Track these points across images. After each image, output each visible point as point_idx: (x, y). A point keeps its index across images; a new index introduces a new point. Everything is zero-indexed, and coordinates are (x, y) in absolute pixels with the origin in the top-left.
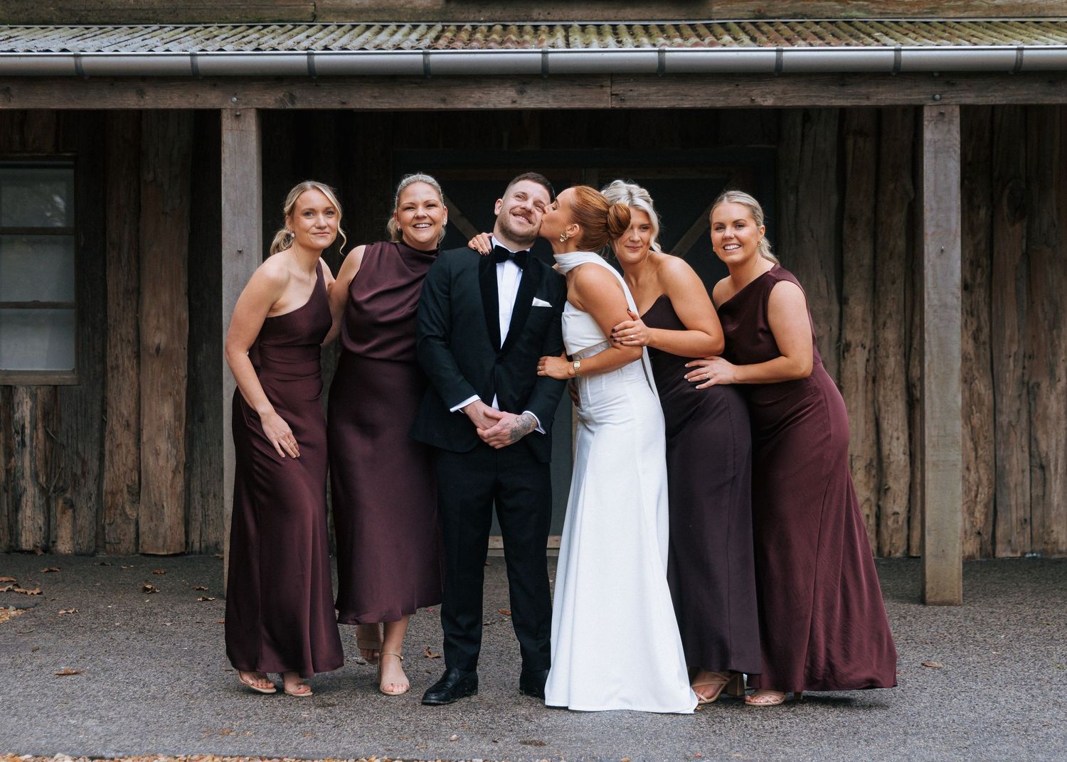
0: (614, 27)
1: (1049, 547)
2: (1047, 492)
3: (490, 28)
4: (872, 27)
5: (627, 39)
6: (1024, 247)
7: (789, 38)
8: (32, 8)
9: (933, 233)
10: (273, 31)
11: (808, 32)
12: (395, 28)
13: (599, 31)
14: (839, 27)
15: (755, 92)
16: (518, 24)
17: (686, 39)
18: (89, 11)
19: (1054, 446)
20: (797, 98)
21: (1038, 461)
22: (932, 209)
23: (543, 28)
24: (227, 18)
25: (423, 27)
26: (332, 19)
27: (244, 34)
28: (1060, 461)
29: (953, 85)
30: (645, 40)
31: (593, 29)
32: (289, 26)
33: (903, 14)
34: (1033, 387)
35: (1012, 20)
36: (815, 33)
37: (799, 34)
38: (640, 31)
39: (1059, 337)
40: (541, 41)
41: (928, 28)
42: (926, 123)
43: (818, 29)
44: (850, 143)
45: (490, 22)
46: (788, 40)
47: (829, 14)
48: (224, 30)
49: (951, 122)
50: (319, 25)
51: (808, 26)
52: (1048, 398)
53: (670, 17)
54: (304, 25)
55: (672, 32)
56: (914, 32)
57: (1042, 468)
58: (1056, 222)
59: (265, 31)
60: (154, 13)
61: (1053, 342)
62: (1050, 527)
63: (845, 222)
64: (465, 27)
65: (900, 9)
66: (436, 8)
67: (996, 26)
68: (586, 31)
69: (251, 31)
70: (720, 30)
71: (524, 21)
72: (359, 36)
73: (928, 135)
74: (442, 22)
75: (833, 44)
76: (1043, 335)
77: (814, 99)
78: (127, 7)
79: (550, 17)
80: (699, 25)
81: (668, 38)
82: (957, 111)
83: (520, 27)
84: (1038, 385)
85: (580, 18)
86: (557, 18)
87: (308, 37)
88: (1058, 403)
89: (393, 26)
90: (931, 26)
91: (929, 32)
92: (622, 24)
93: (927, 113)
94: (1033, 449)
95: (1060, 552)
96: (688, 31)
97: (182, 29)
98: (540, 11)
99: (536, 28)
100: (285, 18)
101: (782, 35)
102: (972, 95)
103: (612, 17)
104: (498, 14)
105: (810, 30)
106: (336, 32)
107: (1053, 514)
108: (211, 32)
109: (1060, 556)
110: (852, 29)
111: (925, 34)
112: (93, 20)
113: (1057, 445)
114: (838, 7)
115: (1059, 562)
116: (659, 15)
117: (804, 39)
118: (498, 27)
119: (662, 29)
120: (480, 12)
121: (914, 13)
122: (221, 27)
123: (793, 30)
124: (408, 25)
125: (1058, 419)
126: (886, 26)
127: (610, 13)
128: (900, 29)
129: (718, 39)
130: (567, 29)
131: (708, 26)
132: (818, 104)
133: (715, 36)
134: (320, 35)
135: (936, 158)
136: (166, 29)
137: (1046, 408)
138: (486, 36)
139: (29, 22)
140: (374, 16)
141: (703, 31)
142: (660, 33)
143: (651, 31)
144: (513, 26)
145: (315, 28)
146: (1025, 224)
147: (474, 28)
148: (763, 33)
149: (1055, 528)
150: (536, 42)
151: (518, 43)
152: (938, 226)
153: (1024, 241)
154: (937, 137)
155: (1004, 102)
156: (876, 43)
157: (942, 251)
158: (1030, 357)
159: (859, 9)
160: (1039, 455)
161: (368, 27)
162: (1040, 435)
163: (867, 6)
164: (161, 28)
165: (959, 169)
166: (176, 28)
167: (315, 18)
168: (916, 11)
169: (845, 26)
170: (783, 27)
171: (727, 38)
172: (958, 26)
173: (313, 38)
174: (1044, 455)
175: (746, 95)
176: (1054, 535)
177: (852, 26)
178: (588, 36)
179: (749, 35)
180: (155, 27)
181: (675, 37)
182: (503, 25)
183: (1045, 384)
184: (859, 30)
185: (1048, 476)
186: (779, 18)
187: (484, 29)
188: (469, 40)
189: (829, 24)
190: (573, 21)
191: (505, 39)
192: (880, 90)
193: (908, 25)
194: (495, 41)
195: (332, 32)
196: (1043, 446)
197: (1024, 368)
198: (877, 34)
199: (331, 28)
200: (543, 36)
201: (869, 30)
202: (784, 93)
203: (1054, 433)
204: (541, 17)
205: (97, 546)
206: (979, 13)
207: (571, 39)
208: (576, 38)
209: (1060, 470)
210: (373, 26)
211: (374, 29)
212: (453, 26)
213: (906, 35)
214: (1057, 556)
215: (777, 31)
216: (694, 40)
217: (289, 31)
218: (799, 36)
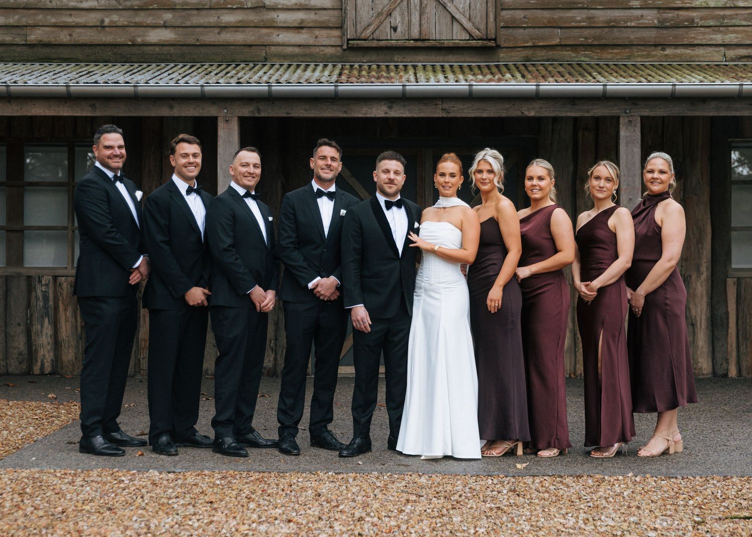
0: (442, 67)
1: (697, 371)
2: (696, 339)
3: (370, 66)
4: (592, 68)
5: (451, 76)
6: (682, 195)
7: (545, 75)
8: (98, 53)
9: (625, 189)
10: (243, 69)
11: (554, 71)
12: (314, 67)
13: (434, 71)
14: (573, 68)
15: (524, 108)
16: (386, 64)
17: (485, 76)
18: (132, 55)
19: (699, 313)
20: (548, 112)
21: (690, 321)
22: (624, 176)
23: (401, 67)
24: (214, 59)
25: (330, 65)
26: (276, 60)
27: (227, 70)
28: (703, 321)
29: (637, 104)
30: (461, 77)
31: (430, 68)
32: (251, 65)
33: (611, 60)
34: (687, 278)
35: (674, 63)
36: (559, 72)
37: (550, 72)
38: (458, 70)
39: (702, 248)
40: (401, 77)
41: (625, 68)
42: (621, 126)
43: (561, 69)
44: (580, 134)
45: (369, 62)
46: (543, 77)
47: (568, 59)
48: (214, 67)
49: (635, 126)
50: (269, 64)
51: (555, 67)
52: (696, 284)
53: (475, 61)
54: (260, 64)
55: (476, 71)
56: (616, 72)
57: (693, 325)
58: (700, 182)
59: (238, 68)
60: (171, 56)
61: (699, 251)
62: (697, 360)
63: (578, 181)
64: (355, 66)
65: (609, 56)
66: (338, 54)
67: (665, 68)
68: (426, 69)
69: (230, 68)
70: (504, 69)
71: (389, 62)
72: (295, 72)
73: (623, 133)
74: (341, 62)
75: (568, 80)
76: (693, 247)
77: (558, 112)
78: (155, 52)
79: (405, 60)
80: (492, 66)
81: (474, 75)
82: (639, 119)
83: (387, 66)
84: (690, 276)
85: (422, 60)
86: (409, 61)
87: (265, 73)
88: (702, 287)
89: (312, 65)
90: (627, 67)
91: (625, 72)
92: (447, 65)
93: (622, 120)
94: (688, 314)
95: (703, 374)
96: (486, 70)
97: (188, 66)
98: (399, 57)
99: (397, 67)
100: (248, 60)
101: (540, 73)
102: (647, 110)
103: (441, 60)
104: (374, 58)
105: (556, 70)
106: (281, 70)
107: (699, 352)
108: (206, 69)
109: (703, 377)
110: (581, 69)
111: (622, 73)
112: (135, 60)
113: (701, 311)
114: (573, 55)
115: (702, 380)
116: (468, 59)
117: (553, 77)
118: (374, 66)
119: (470, 67)
120: (363, 56)
121: (617, 59)
122: (212, 65)
123: (547, 70)
124: (321, 65)
125: (702, 296)
126: (600, 67)
127: (440, 58)
128: (609, 70)
129: (503, 76)
130: (415, 67)
131: (497, 66)
132: (560, 115)
133: (501, 74)
134: (271, 71)
135: (627, 146)
136: (179, 67)
137: (695, 290)
138: (369, 73)
139: (97, 61)
140: (301, 59)
141: (495, 70)
142: (469, 72)
143: (464, 69)
144: (383, 65)
145: (267, 66)
146: (682, 183)
147: (360, 66)
148: (529, 72)
149: (700, 360)
150: (398, 77)
151: (388, 78)
152: (628, 185)
153: (682, 192)
154: (628, 134)
155: (665, 115)
156: (593, 80)
157: (631, 199)
158: (685, 260)
159: (586, 56)
160: (691, 317)
161: (298, 66)
162: (691, 306)
163: (590, 54)
164: (176, 66)
165: (640, 153)
166: (185, 66)
167: (266, 59)
168: (619, 57)
169: (577, 68)
170: (541, 68)
171: (508, 76)
172: (642, 68)
173: (268, 74)
174: (693, 317)
175: (519, 110)
176: (700, 365)
177: (581, 67)
178: (427, 73)
179: (521, 73)
180: (172, 65)
181: (478, 74)
182: (378, 65)
183: (694, 277)
184: (585, 70)
185: (696, 330)
186: (539, 61)
187: (366, 67)
188: (359, 76)
189: (568, 66)
190: (418, 62)
191: (380, 75)
192: (595, 107)
193: (613, 67)
194: (375, 77)
195: (278, 70)
196: (693, 312)
197: (682, 266)
198: (594, 74)
199: (277, 66)
200: (402, 73)
201: (591, 70)
202: (541, 108)
203: (699, 305)
204: (400, 60)
205: (135, 372)
206: (655, 59)
207: (418, 75)
208: (421, 75)
209: (703, 327)
210: (300, 65)
211: (302, 67)
212: (348, 67)
213: (611, 74)
214: (701, 377)
215: (537, 70)
216: (489, 77)
217: (253, 68)
218: (550, 74)
